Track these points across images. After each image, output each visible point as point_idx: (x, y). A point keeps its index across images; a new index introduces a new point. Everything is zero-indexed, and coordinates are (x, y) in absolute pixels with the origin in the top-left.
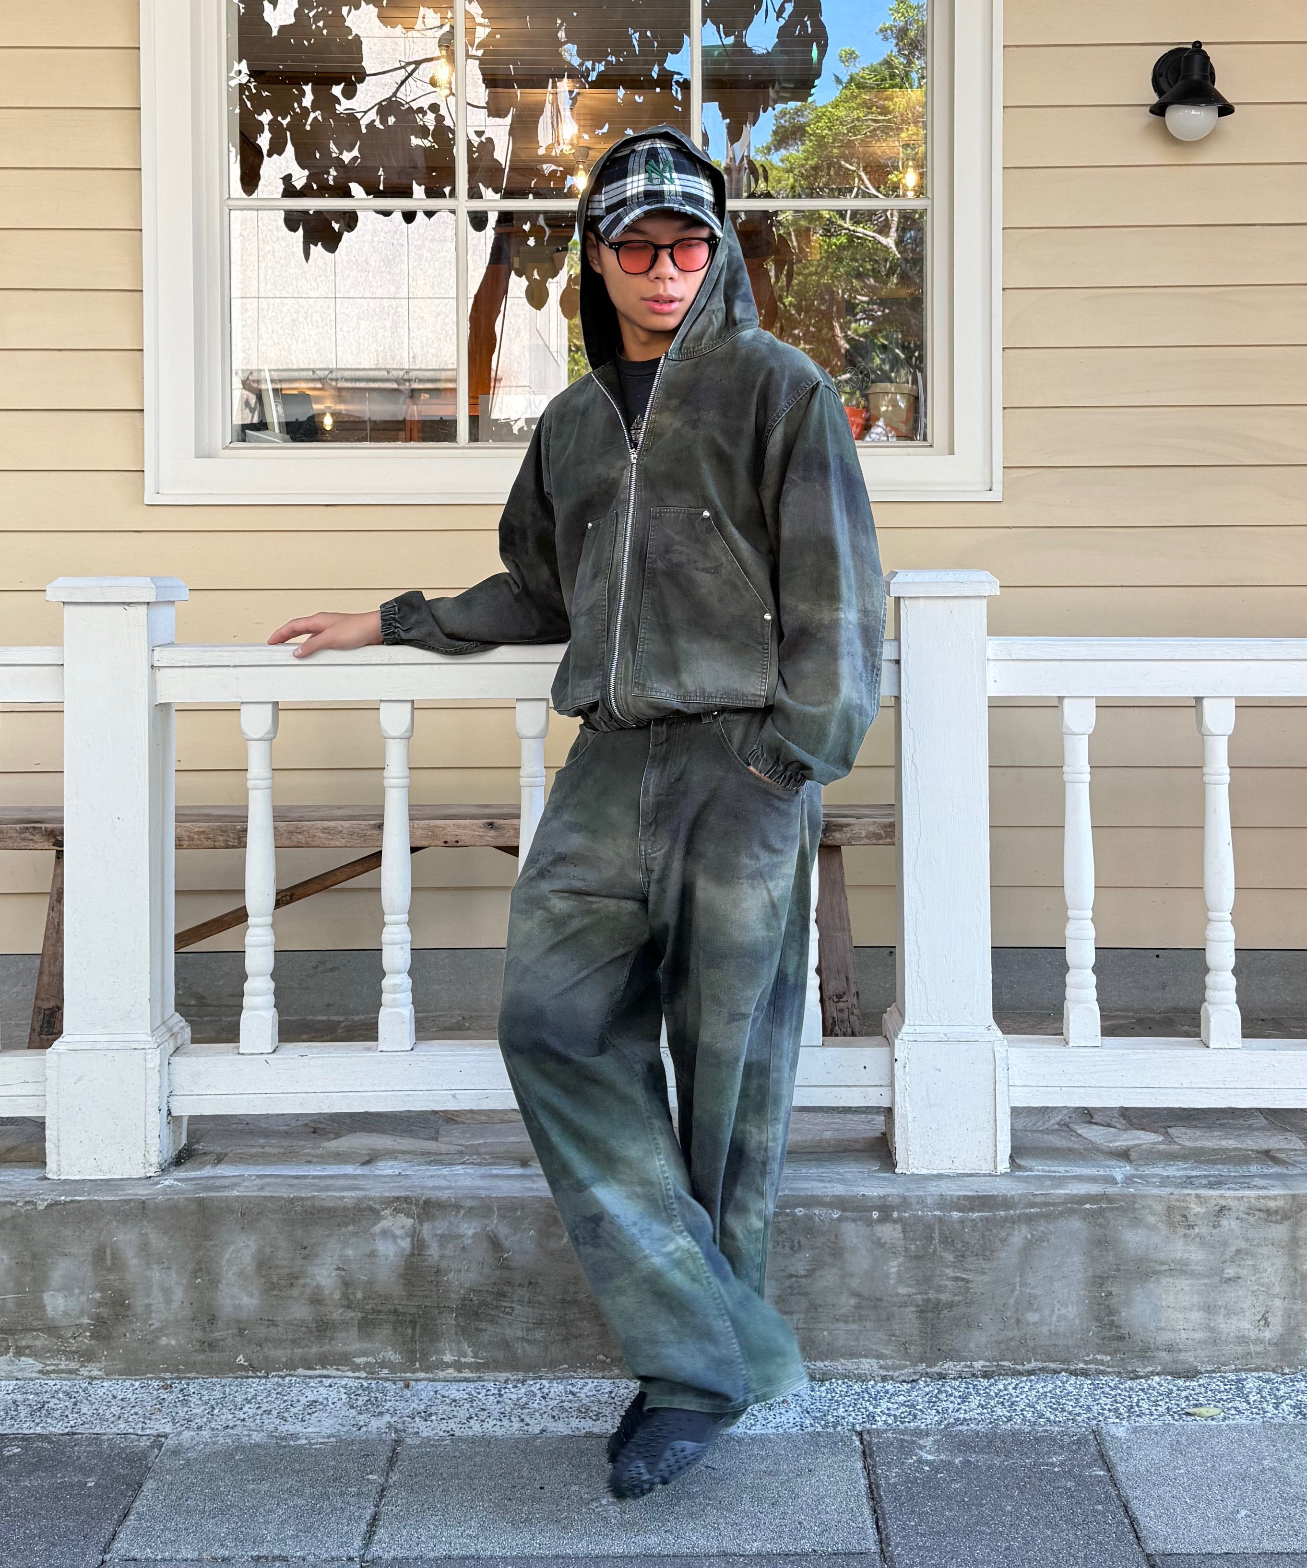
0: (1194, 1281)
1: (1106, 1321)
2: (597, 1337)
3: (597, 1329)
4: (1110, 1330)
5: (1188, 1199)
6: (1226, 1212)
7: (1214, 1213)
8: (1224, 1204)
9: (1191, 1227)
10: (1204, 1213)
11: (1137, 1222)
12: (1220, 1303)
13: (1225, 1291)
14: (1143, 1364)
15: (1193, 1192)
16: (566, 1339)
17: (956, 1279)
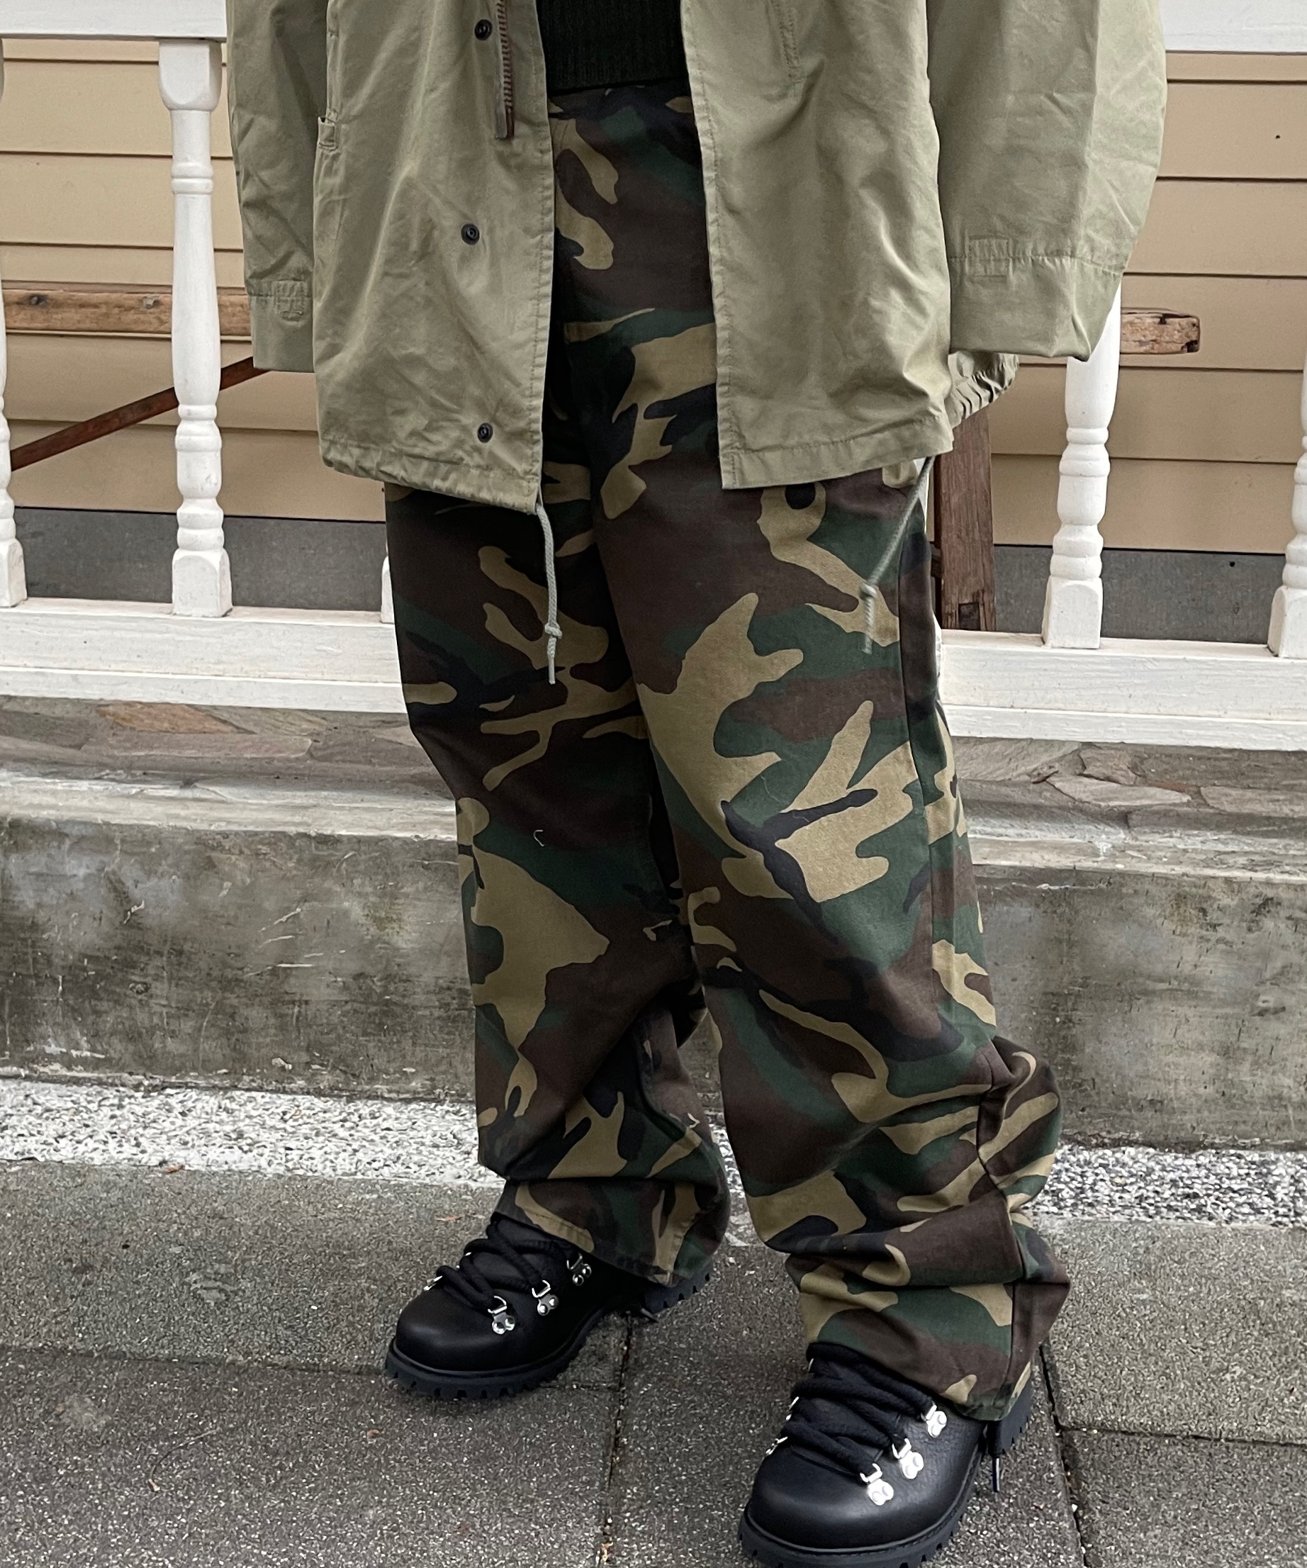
0: (1208, 1009)
1: (1059, 1059)
2: (272, 1031)
3: (272, 1021)
9: (1214, 927)
13: (1257, 1027)
14: (1111, 1126)
16: (226, 1034)
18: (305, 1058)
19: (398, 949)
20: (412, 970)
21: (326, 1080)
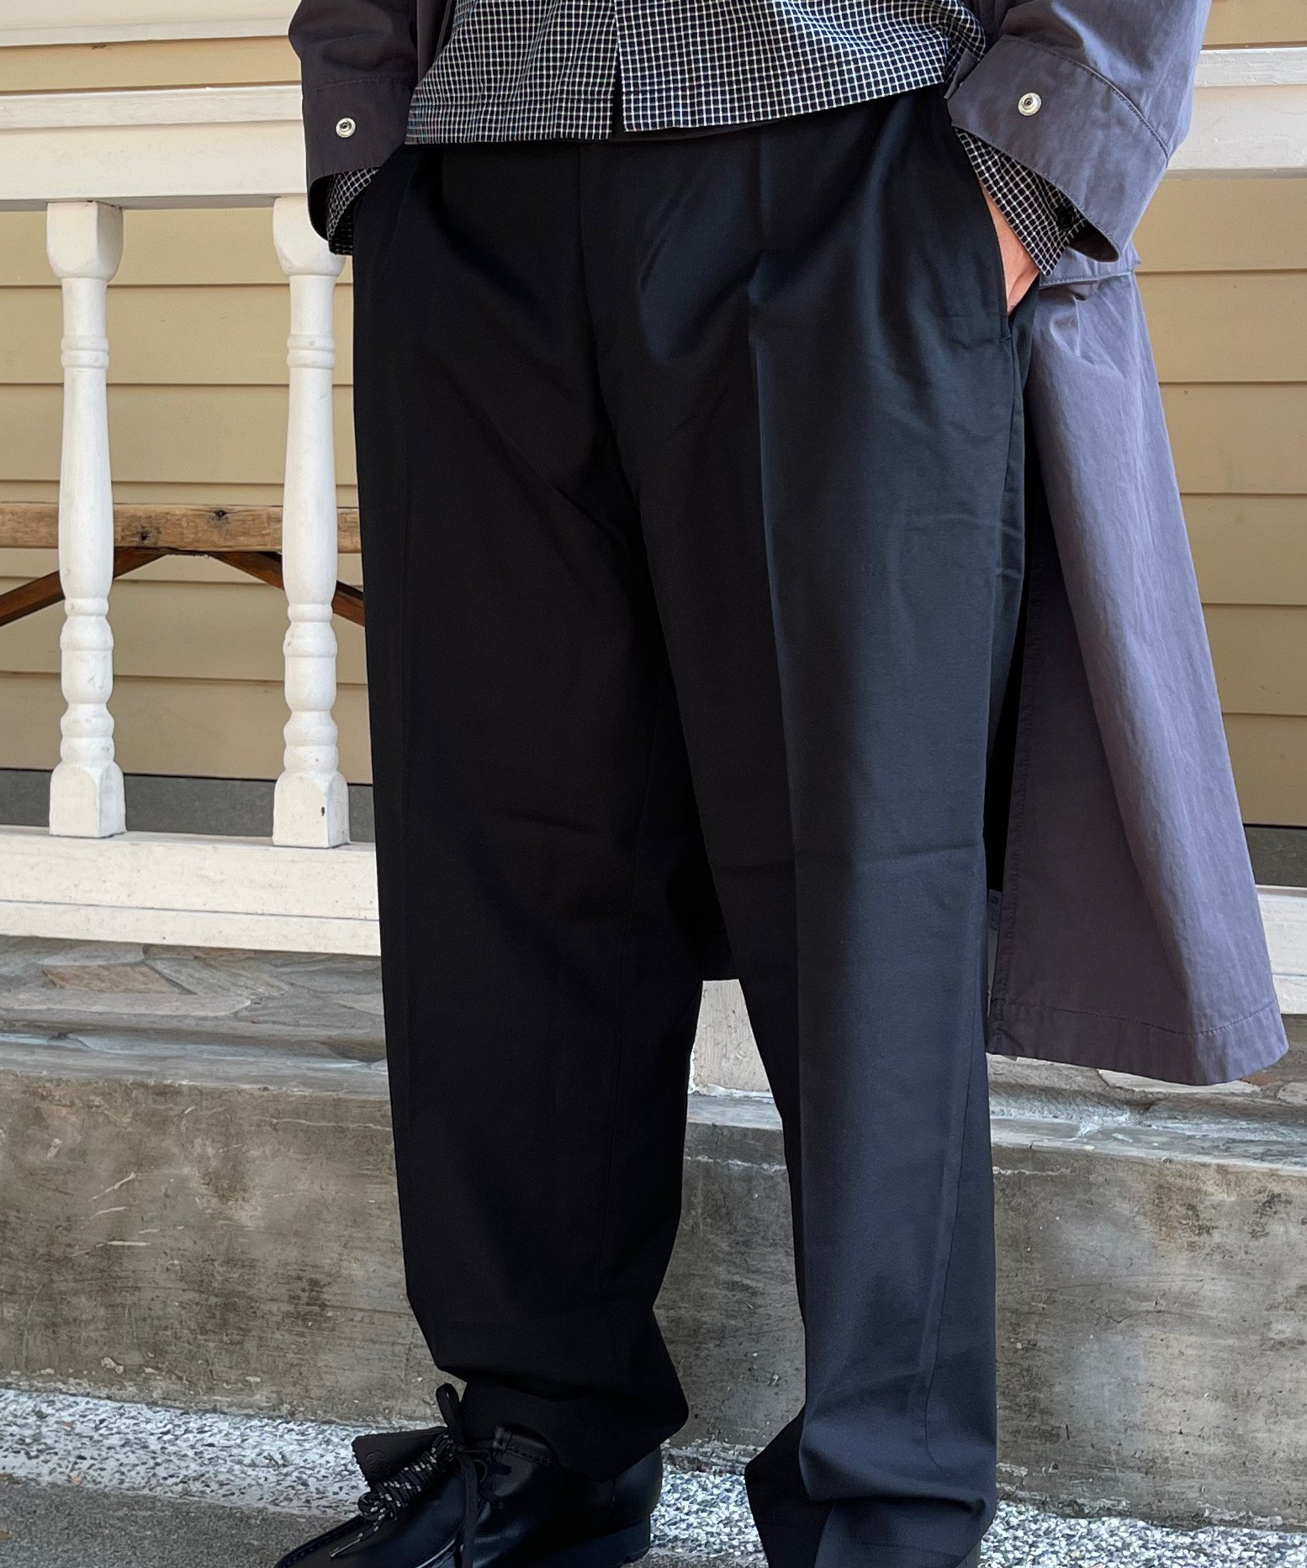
0: (1207, 1340)
1: (1023, 1397)
2: (101, 1325)
3: (102, 1312)
4: (1029, 1417)
5: (1201, 1172)
6: (1280, 1208)
7: (1255, 1207)
8: (1277, 1190)
9: (1208, 1230)
10: (1233, 1204)
11: (1091, 1211)
12: (1259, 1389)
13: (1269, 1366)
14: (1093, 1491)
15: (1215, 1161)
16: (52, 1326)
17: (732, 1286)
18: (135, 1358)
19: (240, 1228)
20: (256, 1253)
21: (160, 1387)
